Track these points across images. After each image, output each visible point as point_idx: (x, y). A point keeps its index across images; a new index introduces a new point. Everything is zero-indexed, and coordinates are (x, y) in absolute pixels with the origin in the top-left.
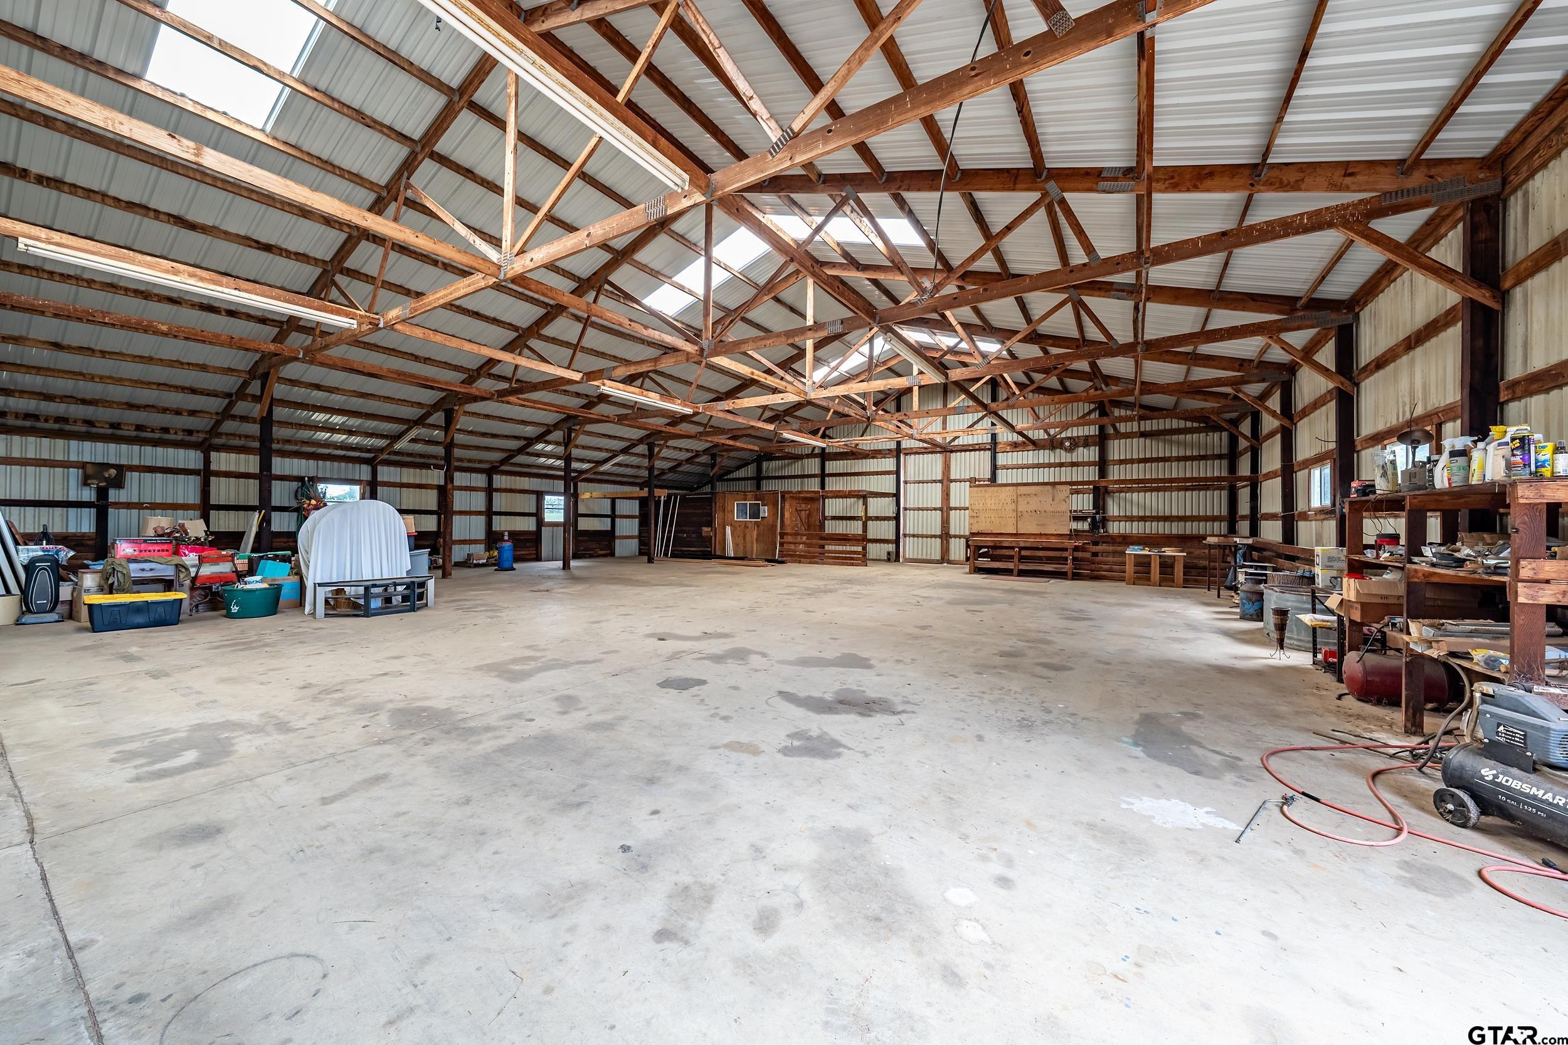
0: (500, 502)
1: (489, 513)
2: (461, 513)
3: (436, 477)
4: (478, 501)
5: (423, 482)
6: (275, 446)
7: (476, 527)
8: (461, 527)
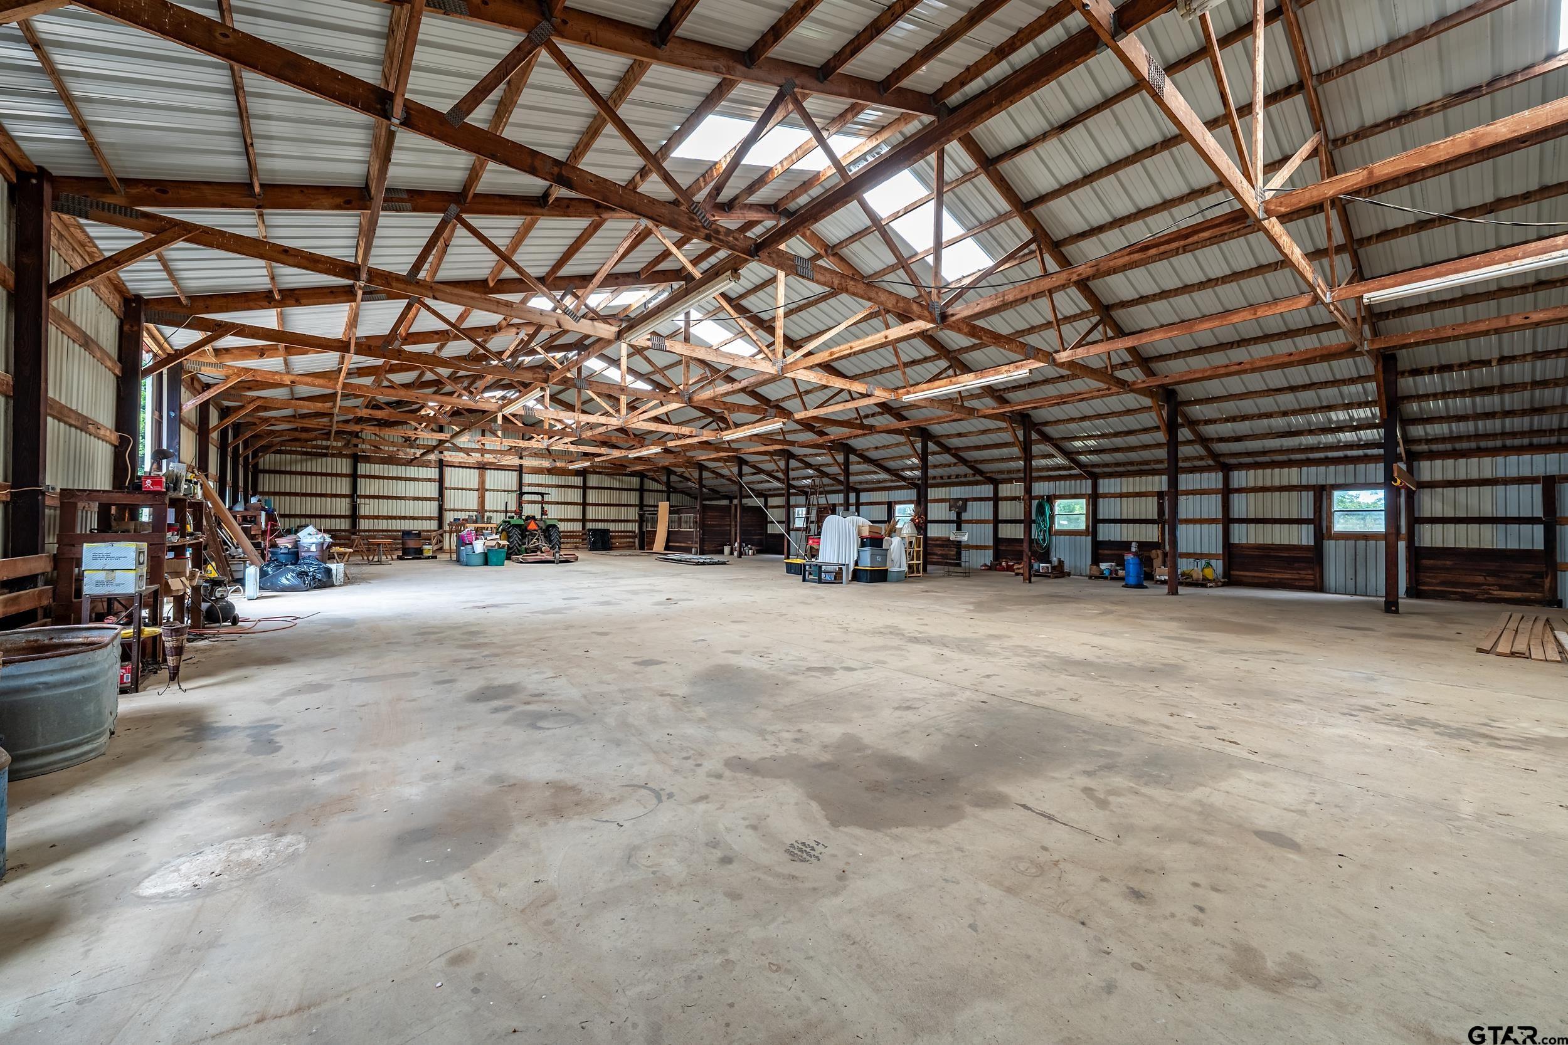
0: (1241, 506)
1: (1227, 521)
2: (1187, 521)
3: (1160, 483)
4: (1212, 506)
5: (1143, 490)
6: (1034, 474)
7: (1209, 539)
8: (1189, 538)
